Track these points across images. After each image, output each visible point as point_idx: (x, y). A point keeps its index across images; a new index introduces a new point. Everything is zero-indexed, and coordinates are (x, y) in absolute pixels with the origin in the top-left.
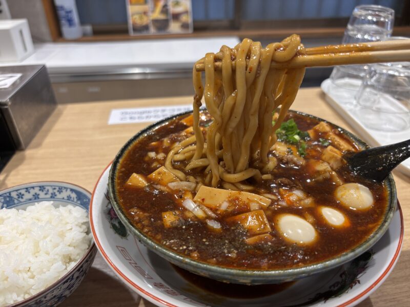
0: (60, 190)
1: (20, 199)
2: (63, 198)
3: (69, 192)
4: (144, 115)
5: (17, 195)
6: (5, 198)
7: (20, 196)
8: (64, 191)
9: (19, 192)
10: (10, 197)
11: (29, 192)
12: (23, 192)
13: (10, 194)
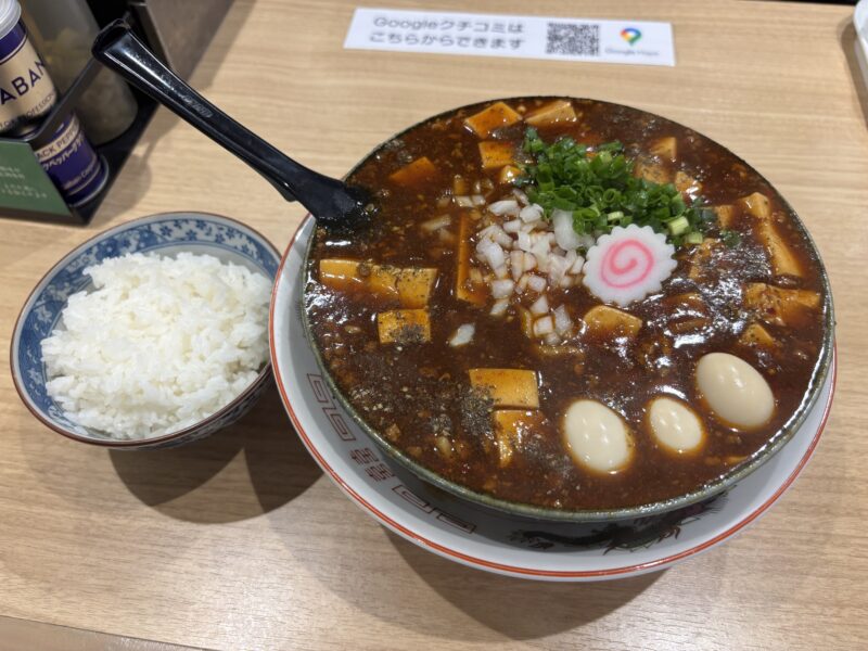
0: (231, 233)
1: (167, 237)
2: (236, 248)
3: (244, 241)
4: (421, 33)
5: (161, 230)
6: (141, 233)
7: (166, 231)
8: (237, 236)
9: (164, 224)
10: (149, 231)
11: (180, 227)
12: (170, 225)
13: (149, 227)
